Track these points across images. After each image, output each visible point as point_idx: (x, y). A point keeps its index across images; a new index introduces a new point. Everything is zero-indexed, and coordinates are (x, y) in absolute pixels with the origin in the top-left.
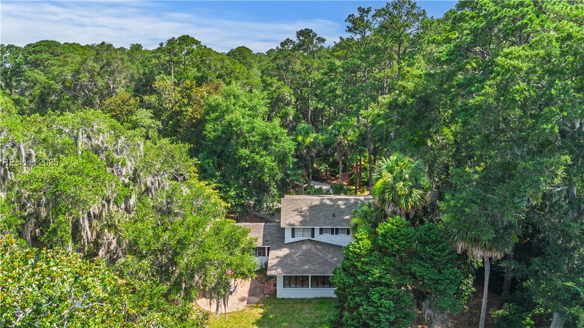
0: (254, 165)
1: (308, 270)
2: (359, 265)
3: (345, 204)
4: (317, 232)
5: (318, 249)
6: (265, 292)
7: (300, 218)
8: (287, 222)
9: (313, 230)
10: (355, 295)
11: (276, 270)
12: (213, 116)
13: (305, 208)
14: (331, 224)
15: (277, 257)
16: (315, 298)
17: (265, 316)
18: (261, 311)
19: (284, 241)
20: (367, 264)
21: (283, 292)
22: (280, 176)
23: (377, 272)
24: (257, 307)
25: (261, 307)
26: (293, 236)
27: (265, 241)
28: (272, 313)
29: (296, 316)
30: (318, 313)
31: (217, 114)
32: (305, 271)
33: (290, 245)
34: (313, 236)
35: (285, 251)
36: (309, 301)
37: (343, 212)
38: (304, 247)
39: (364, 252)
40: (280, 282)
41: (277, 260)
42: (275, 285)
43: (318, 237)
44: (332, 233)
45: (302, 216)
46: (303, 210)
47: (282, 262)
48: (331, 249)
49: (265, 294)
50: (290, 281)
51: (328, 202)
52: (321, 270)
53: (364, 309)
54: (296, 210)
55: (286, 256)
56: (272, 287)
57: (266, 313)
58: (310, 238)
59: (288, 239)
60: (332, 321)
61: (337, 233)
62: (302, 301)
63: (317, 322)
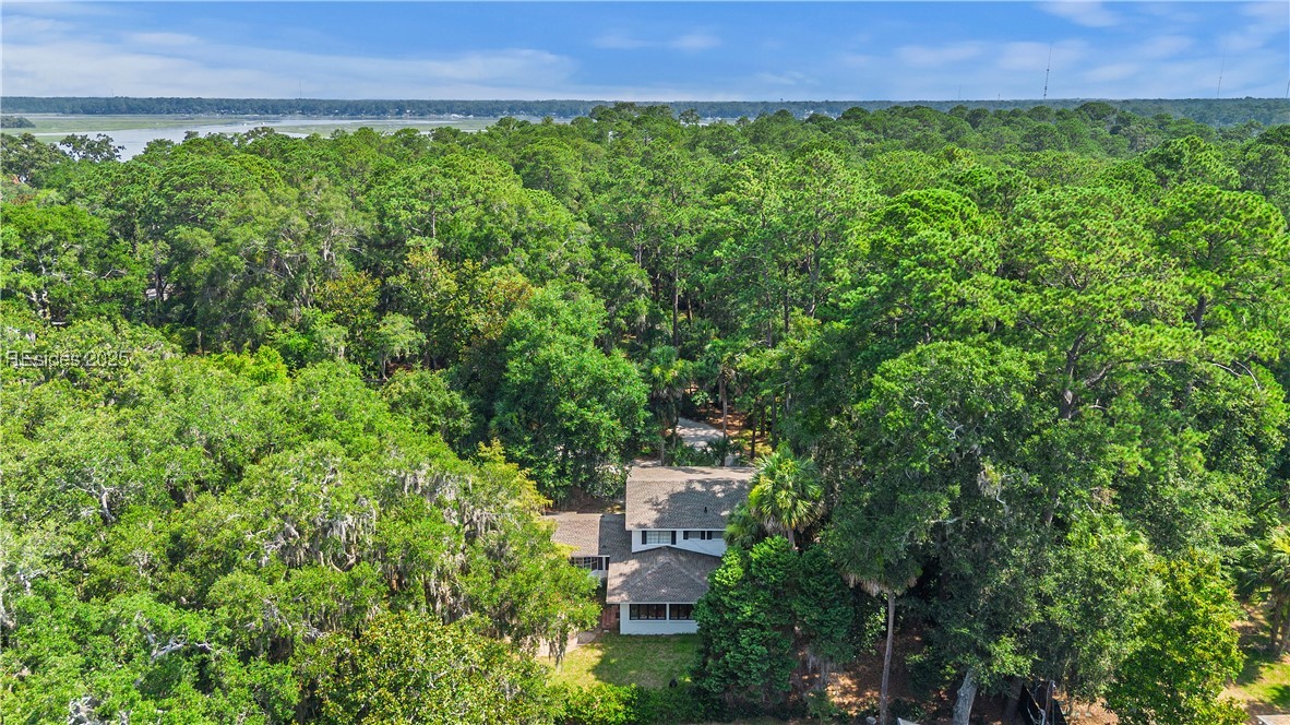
0: (584, 426)
1: (665, 595)
2: (726, 599)
3: (723, 491)
4: (680, 537)
5: (681, 563)
6: (604, 626)
7: (654, 515)
8: (636, 522)
9: (674, 533)
10: (721, 638)
11: (620, 594)
12: (518, 345)
13: (663, 498)
14: (701, 524)
15: (621, 574)
16: (675, 635)
17: (604, 660)
18: (599, 653)
19: (630, 549)
20: (737, 598)
21: (628, 626)
22: (623, 435)
23: (748, 610)
24: (592, 647)
25: (599, 648)
26: (644, 542)
27: (602, 548)
28: (613, 657)
29: (648, 661)
30: (678, 656)
31: (524, 342)
32: (660, 598)
33: (639, 555)
34: (674, 542)
35: (633, 565)
36: (667, 638)
37: (719, 504)
38: (661, 559)
39: (733, 583)
40: (625, 613)
41: (621, 579)
42: (618, 616)
43: (681, 543)
44: (703, 538)
45: (659, 511)
46: (660, 500)
47: (629, 582)
48: (701, 563)
49: (603, 629)
50: (638, 611)
51: (699, 487)
52: (684, 596)
53: (731, 657)
54: (650, 501)
55: (633, 573)
56: (613, 617)
57: (605, 656)
58: (670, 545)
59: (637, 546)
60: (692, 671)
61: (709, 538)
62: (657, 638)
63: (676, 669)
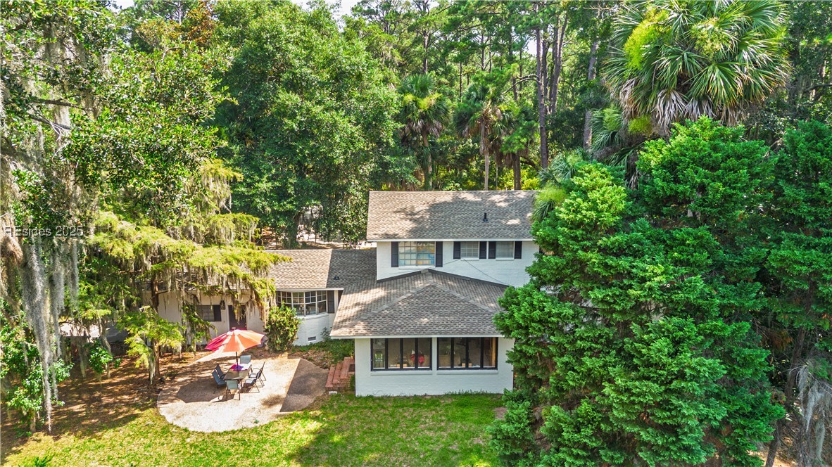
1: (429, 325)
3: (506, 200)
4: (448, 252)
5: (452, 287)
6: (329, 385)
7: (409, 225)
8: (382, 231)
9: (439, 245)
10: (580, 352)
11: (353, 326)
13: (421, 208)
14: (479, 234)
15: (357, 304)
16: (447, 396)
17: (321, 436)
18: (314, 425)
19: (375, 273)
21: (370, 383)
23: (656, 273)
24: (306, 417)
25: (316, 418)
26: (395, 263)
27: (333, 278)
28: (340, 431)
29: (402, 435)
30: (456, 427)
32: (423, 329)
33: (387, 283)
34: (439, 262)
35: (376, 293)
36: (434, 401)
37: (504, 214)
38: (419, 284)
40: (362, 356)
41: (358, 308)
42: (352, 368)
43: (451, 265)
44: (482, 256)
45: (415, 221)
46: (417, 210)
47: (366, 314)
48: (480, 290)
49: (329, 389)
50: (386, 351)
52: (461, 325)
53: (619, 391)
54: (403, 211)
55: (377, 302)
56: (345, 373)
57: (326, 430)
58: (433, 267)
59: (384, 269)
60: (507, 438)
61: (493, 256)
62: (417, 401)
63: (455, 448)
